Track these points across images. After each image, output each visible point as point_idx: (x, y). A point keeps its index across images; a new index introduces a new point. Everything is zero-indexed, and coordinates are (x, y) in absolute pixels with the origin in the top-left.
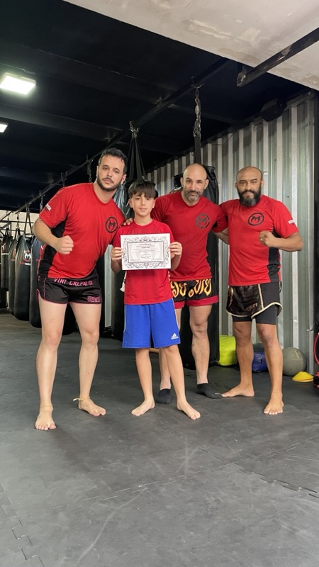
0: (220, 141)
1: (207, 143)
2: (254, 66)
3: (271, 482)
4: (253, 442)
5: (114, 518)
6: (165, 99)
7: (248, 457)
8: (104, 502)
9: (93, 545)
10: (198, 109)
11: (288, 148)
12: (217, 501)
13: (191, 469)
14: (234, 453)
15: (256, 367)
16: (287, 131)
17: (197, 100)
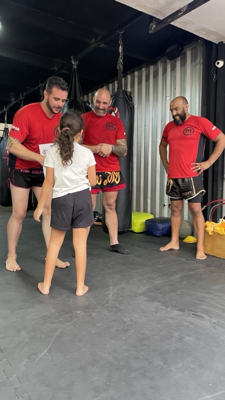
0: (136, 73)
1: (127, 75)
2: (162, 19)
3: (167, 307)
4: (156, 282)
5: (61, 333)
6: (97, 40)
7: (152, 291)
8: (54, 323)
9: (46, 351)
10: (121, 48)
11: (184, 80)
12: (131, 320)
13: (113, 300)
14: (143, 289)
15: (158, 233)
16: (183, 68)
17: (120, 42)
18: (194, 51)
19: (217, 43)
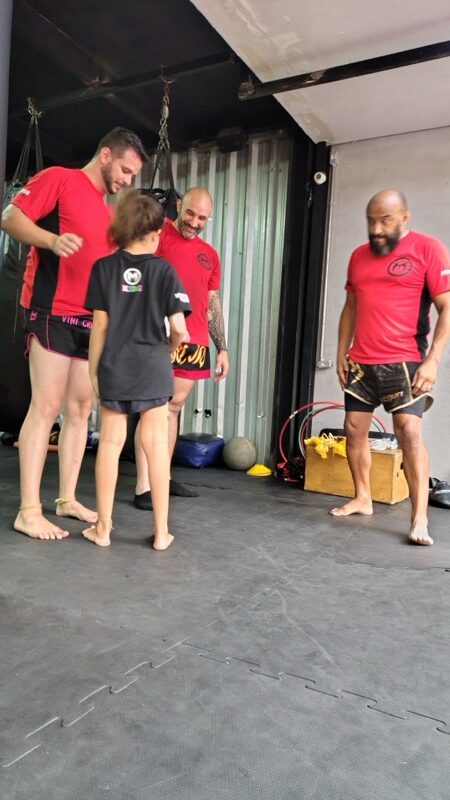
10: (167, 110)
15: (198, 461)
16: (243, 171)
17: (166, 99)
18: (265, 146)
19: (316, 141)
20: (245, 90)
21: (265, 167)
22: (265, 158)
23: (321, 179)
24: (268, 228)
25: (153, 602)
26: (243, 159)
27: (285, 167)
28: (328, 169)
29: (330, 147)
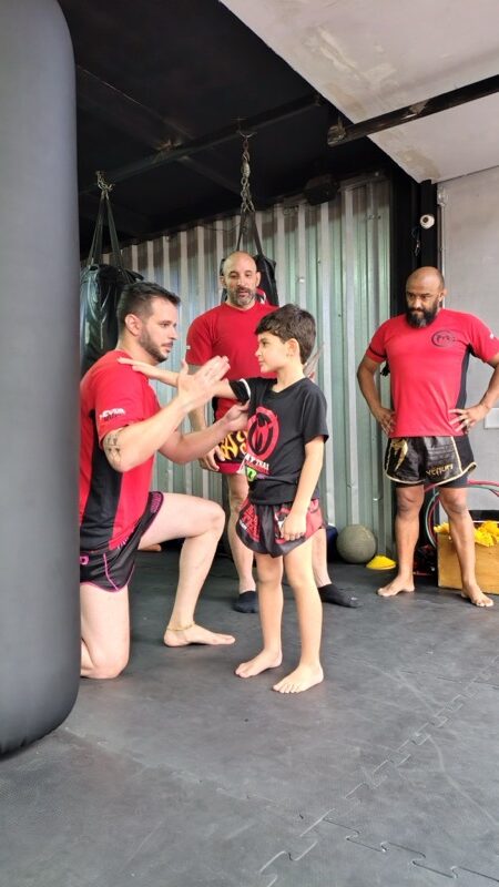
2: (355, 120)
6: (176, 145)
10: (248, 168)
16: (336, 223)
17: (246, 155)
18: (360, 192)
19: (419, 181)
20: (335, 135)
21: (362, 216)
22: (361, 205)
23: (429, 222)
24: (370, 285)
25: (280, 757)
26: (335, 211)
27: (385, 213)
28: (435, 210)
29: (436, 185)
